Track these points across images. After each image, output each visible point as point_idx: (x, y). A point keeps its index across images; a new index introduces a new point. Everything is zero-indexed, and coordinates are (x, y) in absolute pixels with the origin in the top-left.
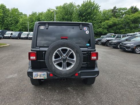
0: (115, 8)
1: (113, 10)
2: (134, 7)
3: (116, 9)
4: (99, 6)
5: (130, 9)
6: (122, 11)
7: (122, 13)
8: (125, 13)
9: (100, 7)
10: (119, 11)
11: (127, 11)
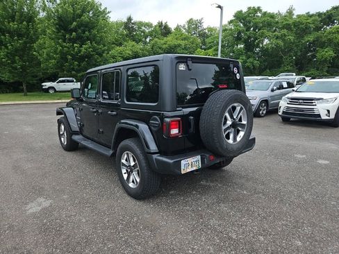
0: (130, 19)
1: (127, 23)
2: (164, 24)
3: (133, 24)
4: (108, 10)
5: (157, 27)
6: (143, 28)
7: (143, 32)
8: (151, 34)
9: (109, 12)
10: (139, 28)
11: (153, 31)
